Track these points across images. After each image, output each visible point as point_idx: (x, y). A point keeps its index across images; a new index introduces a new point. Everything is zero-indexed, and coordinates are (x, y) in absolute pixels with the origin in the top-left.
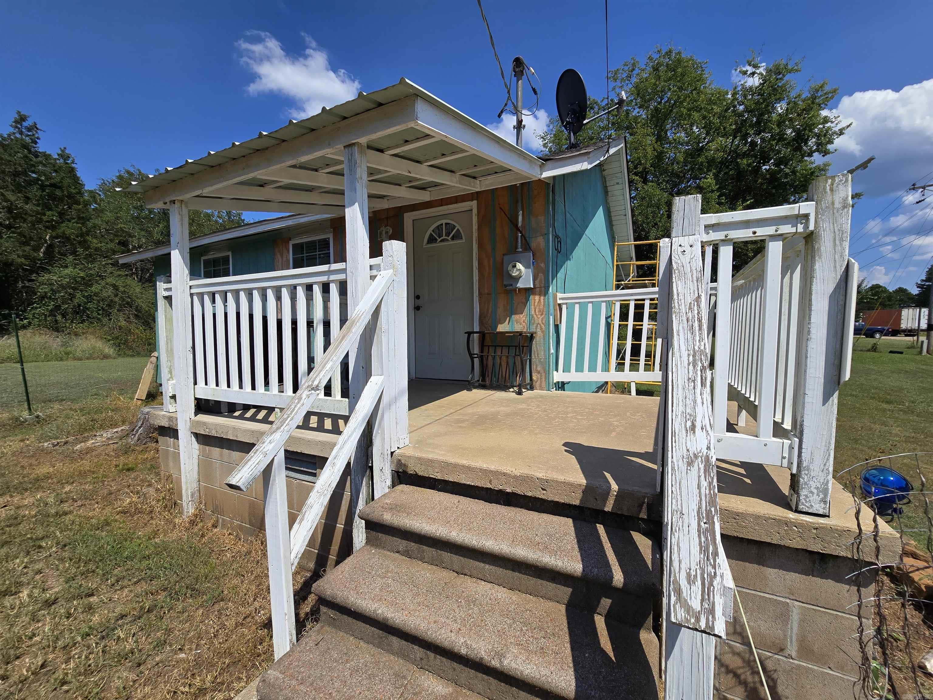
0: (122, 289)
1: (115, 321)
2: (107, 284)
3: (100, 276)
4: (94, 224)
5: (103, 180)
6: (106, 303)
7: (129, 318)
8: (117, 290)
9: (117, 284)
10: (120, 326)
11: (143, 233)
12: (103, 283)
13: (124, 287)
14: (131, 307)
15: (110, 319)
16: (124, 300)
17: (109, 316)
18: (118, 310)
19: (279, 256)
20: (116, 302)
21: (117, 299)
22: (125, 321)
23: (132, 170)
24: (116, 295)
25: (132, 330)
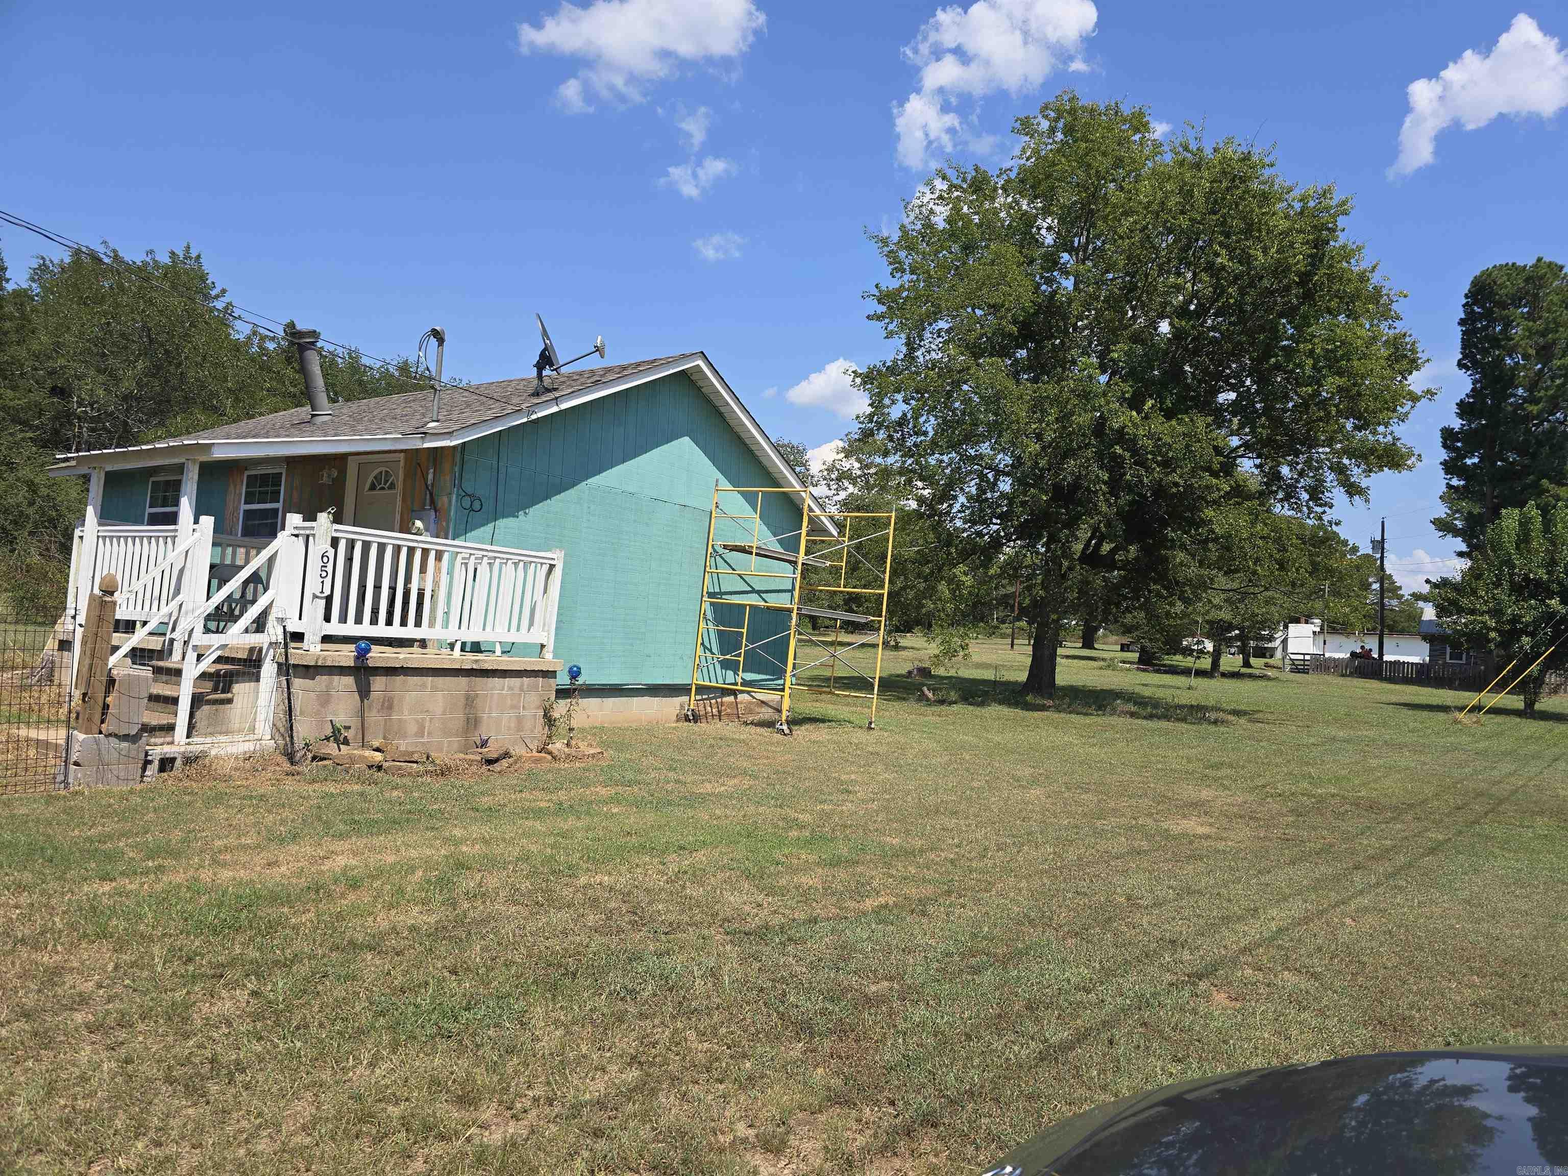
0: (44, 491)
1: (22, 553)
2: (18, 480)
3: (8, 464)
4: (12, 357)
5: (43, 258)
6: (11, 517)
7: (48, 550)
8: (35, 492)
9: (36, 481)
10: (27, 566)
11: (101, 378)
12: (11, 477)
13: (49, 487)
14: (55, 528)
15: (13, 551)
16: (44, 514)
17: (11, 542)
18: (30, 533)
19: (232, 487)
20: (28, 516)
21: (30, 511)
22: (40, 554)
23: (100, 249)
24: (31, 504)
25: (50, 574)
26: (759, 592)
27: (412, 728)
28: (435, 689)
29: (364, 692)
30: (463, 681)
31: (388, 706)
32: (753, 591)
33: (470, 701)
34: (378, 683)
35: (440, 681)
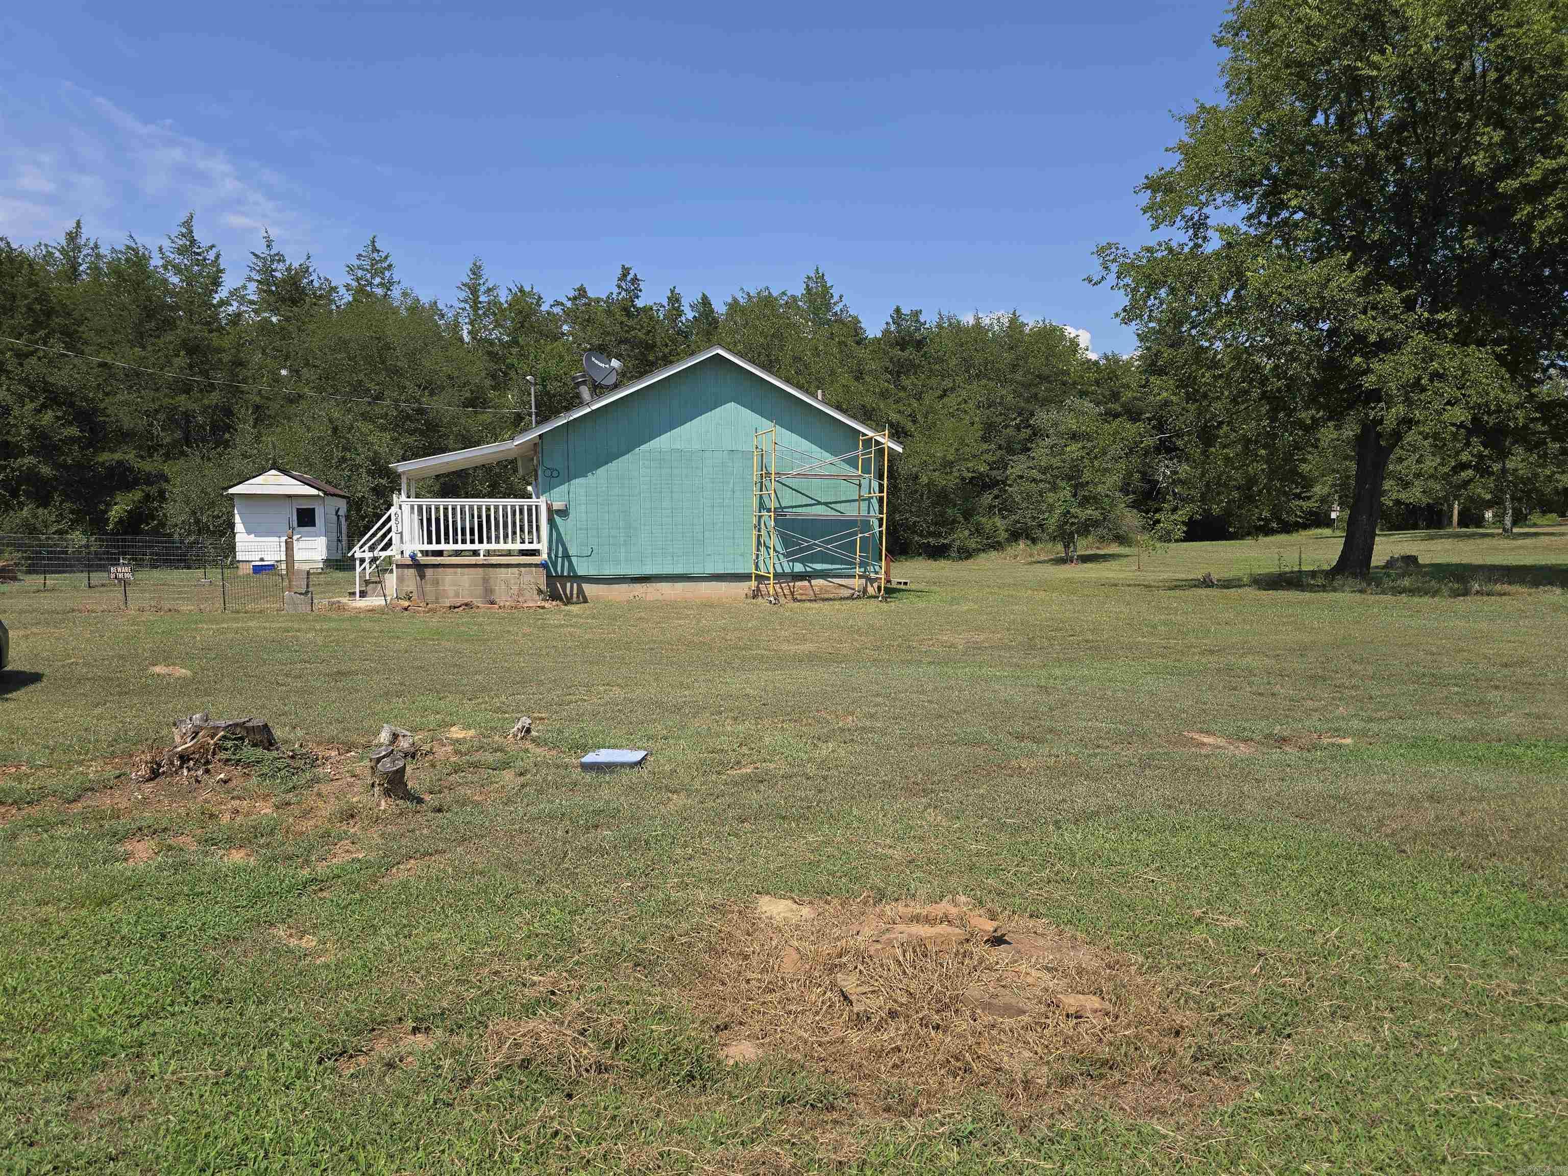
26: (826, 504)
27: (451, 594)
28: (463, 574)
29: (422, 576)
30: (480, 570)
31: (436, 583)
32: (819, 503)
33: (486, 580)
34: (429, 572)
35: (466, 570)
